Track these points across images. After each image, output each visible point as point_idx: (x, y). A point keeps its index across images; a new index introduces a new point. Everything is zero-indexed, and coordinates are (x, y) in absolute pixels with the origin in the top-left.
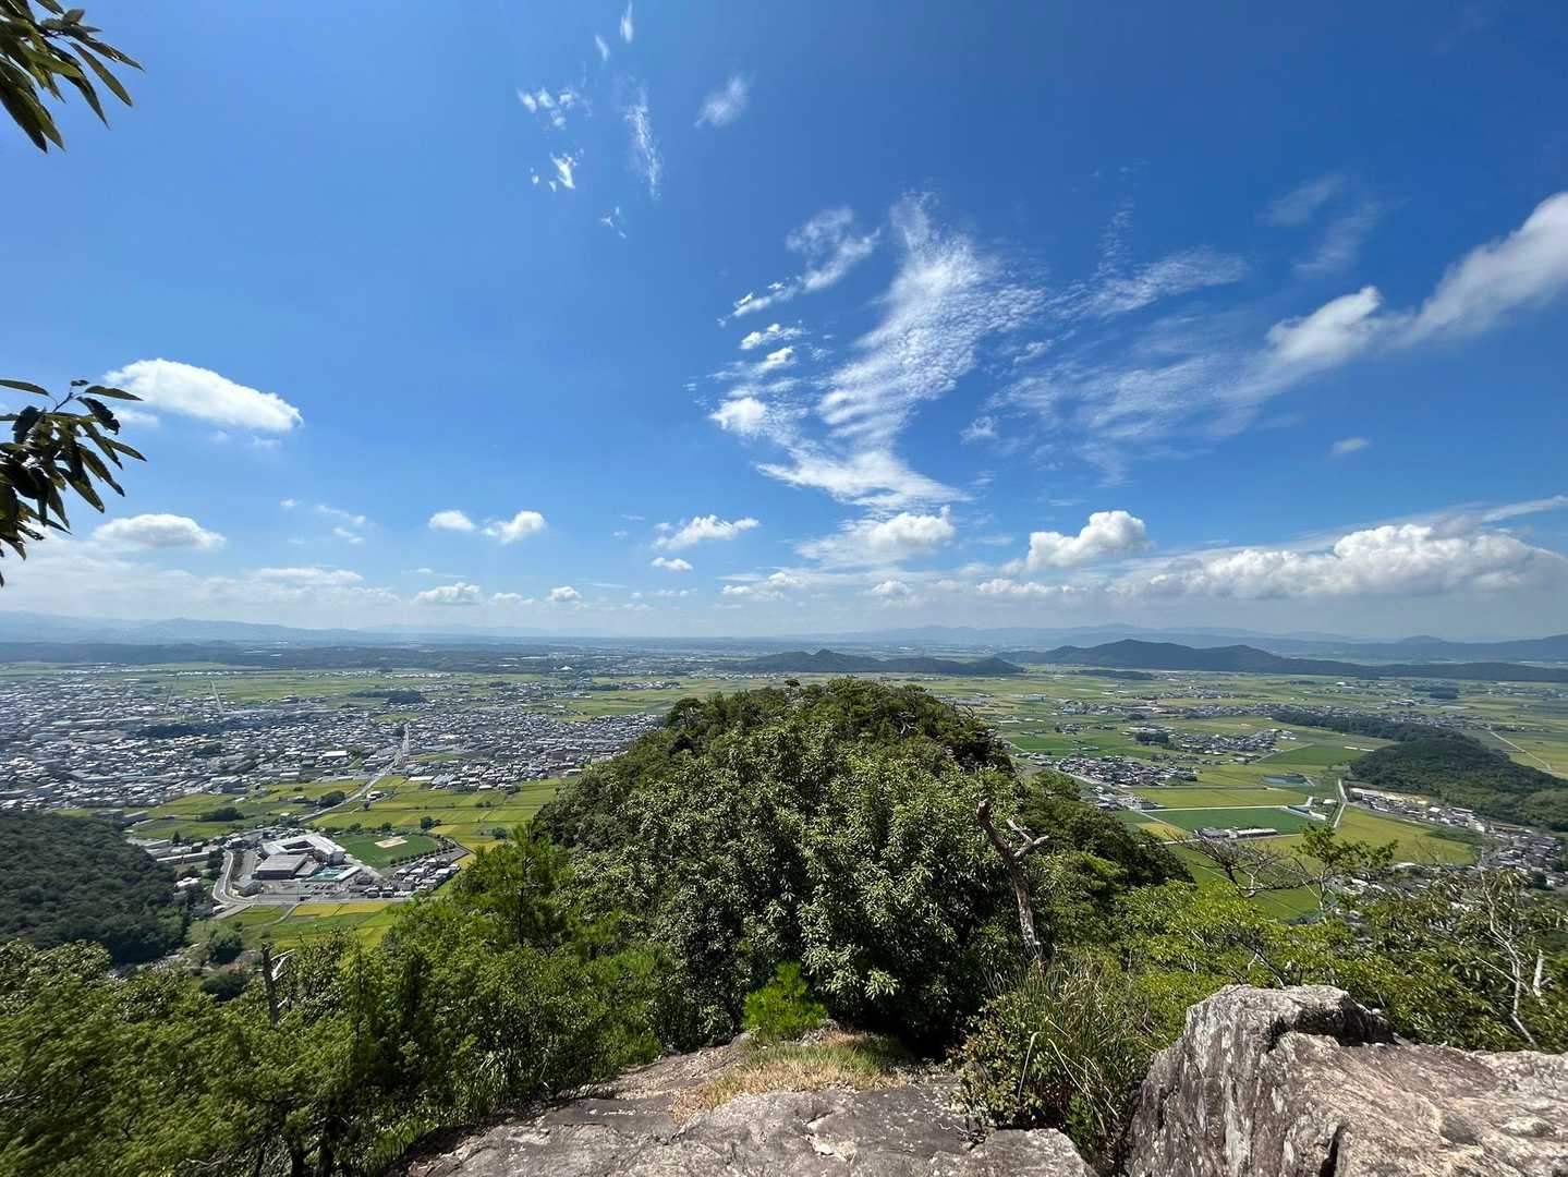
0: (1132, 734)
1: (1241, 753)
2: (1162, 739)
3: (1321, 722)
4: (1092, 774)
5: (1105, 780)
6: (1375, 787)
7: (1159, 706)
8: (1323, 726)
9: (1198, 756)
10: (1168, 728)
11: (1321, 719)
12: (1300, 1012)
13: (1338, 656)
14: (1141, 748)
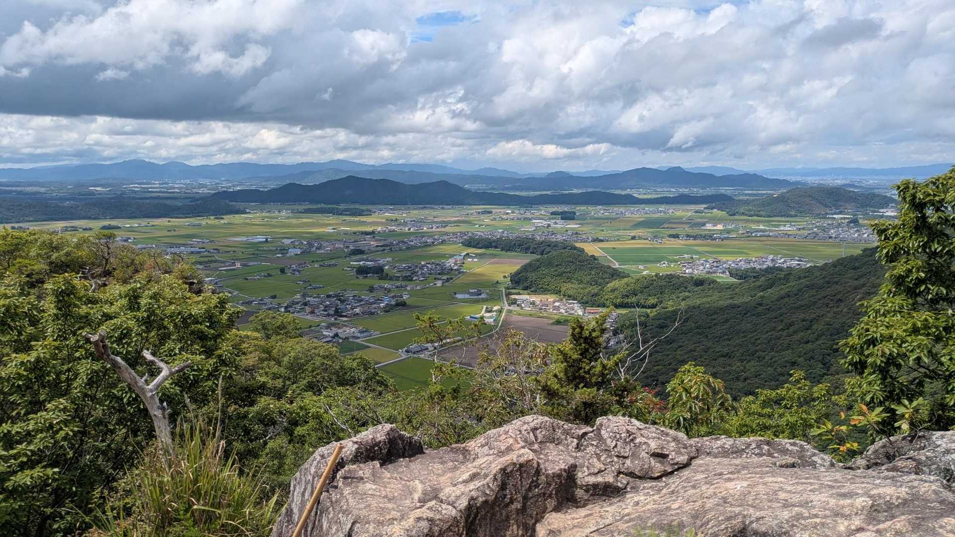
0: (352, 267)
1: (439, 276)
2: (378, 271)
3: (494, 244)
4: (316, 311)
5: (328, 315)
6: (526, 292)
7: (376, 240)
8: (496, 247)
9: (407, 283)
10: (385, 261)
11: (494, 241)
12: (356, 449)
13: (507, 189)
14: (361, 280)
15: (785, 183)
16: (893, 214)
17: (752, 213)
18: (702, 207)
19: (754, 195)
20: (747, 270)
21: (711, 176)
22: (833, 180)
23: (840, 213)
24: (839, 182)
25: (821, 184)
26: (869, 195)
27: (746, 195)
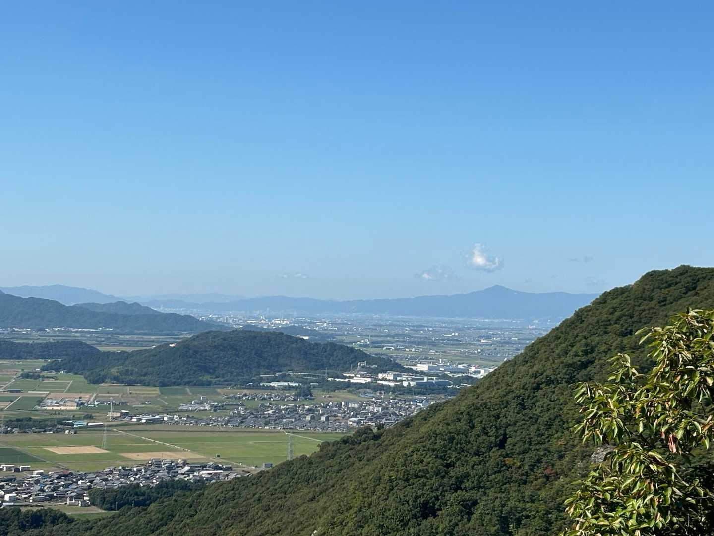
15: (189, 321)
16: (362, 380)
17: (133, 378)
18: (36, 365)
19: (136, 343)
20: (123, 490)
21: (55, 306)
22: (270, 319)
23: (283, 378)
24: (280, 322)
25: (250, 325)
26: (326, 345)
27: (121, 343)
